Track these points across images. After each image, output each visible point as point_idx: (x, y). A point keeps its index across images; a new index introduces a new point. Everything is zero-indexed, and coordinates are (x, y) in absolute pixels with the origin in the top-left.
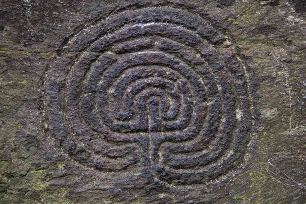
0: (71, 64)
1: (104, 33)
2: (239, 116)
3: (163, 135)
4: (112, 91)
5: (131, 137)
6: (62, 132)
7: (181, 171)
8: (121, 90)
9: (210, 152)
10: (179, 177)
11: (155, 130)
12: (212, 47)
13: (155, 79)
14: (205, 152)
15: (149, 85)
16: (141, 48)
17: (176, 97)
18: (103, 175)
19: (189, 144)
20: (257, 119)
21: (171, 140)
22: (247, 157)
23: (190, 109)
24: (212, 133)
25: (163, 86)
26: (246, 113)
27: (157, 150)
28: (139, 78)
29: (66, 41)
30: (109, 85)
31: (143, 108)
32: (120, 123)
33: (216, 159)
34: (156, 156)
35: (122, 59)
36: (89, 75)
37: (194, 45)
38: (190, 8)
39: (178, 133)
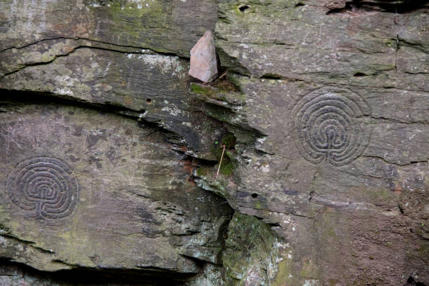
0: (18, 171)
1: (31, 163)
2: (73, 199)
3: (46, 201)
4: (31, 183)
5: (35, 199)
6: (11, 194)
8: (34, 183)
9: (61, 209)
10: (49, 215)
11: (44, 198)
12: (67, 174)
13: (46, 182)
14: (59, 209)
15: (44, 183)
16: (43, 170)
17: (52, 189)
18: (23, 210)
19: (53, 205)
20: (78, 201)
21: (48, 203)
22: (73, 213)
23: (56, 193)
24: (63, 203)
25: (49, 184)
26: (75, 198)
27: (43, 205)
28: (41, 180)
29: (18, 164)
30: (30, 181)
31: (40, 191)
32: (32, 194)
33: (63, 211)
34: (42, 207)
35: (36, 173)
36: (24, 176)
37: (61, 172)
38: (62, 160)
39: (51, 201)
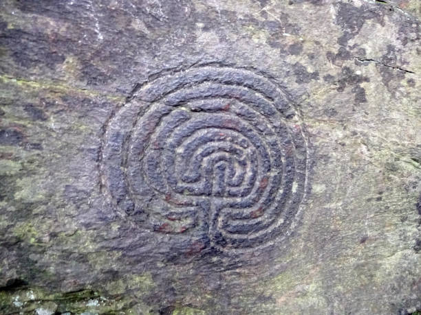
0: (140, 114)
1: (181, 85)
3: (226, 200)
4: (180, 150)
5: (195, 200)
6: (120, 190)
7: (236, 236)
8: (190, 150)
9: (264, 218)
10: (234, 242)
11: (219, 195)
12: (283, 120)
13: (227, 145)
14: (260, 219)
15: (220, 149)
16: (220, 110)
17: (243, 164)
18: (160, 237)
19: (247, 211)
20: (308, 193)
21: (232, 206)
22: (293, 225)
23: (253, 178)
24: (270, 200)
25: (233, 151)
26: (301, 186)
27: (217, 215)
28: (211, 140)
29: (138, 86)
30: (179, 143)
31: (209, 172)
32: (185, 185)
34: (215, 220)
35: (198, 117)
36: (158, 129)
37: (269, 115)
38: (271, 77)
39: (239, 200)
